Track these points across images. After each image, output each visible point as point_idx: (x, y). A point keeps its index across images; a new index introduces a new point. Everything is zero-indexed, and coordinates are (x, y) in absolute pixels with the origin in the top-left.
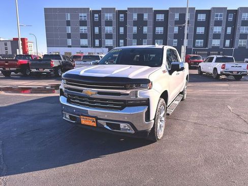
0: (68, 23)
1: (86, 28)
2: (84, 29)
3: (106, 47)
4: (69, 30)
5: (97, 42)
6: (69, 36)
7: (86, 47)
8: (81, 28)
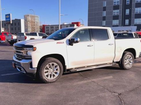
0: (104, 9)
1: (118, 11)
2: (116, 12)
3: (135, 25)
4: (104, 14)
5: (127, 22)
6: (104, 18)
7: (117, 26)
8: (114, 11)
